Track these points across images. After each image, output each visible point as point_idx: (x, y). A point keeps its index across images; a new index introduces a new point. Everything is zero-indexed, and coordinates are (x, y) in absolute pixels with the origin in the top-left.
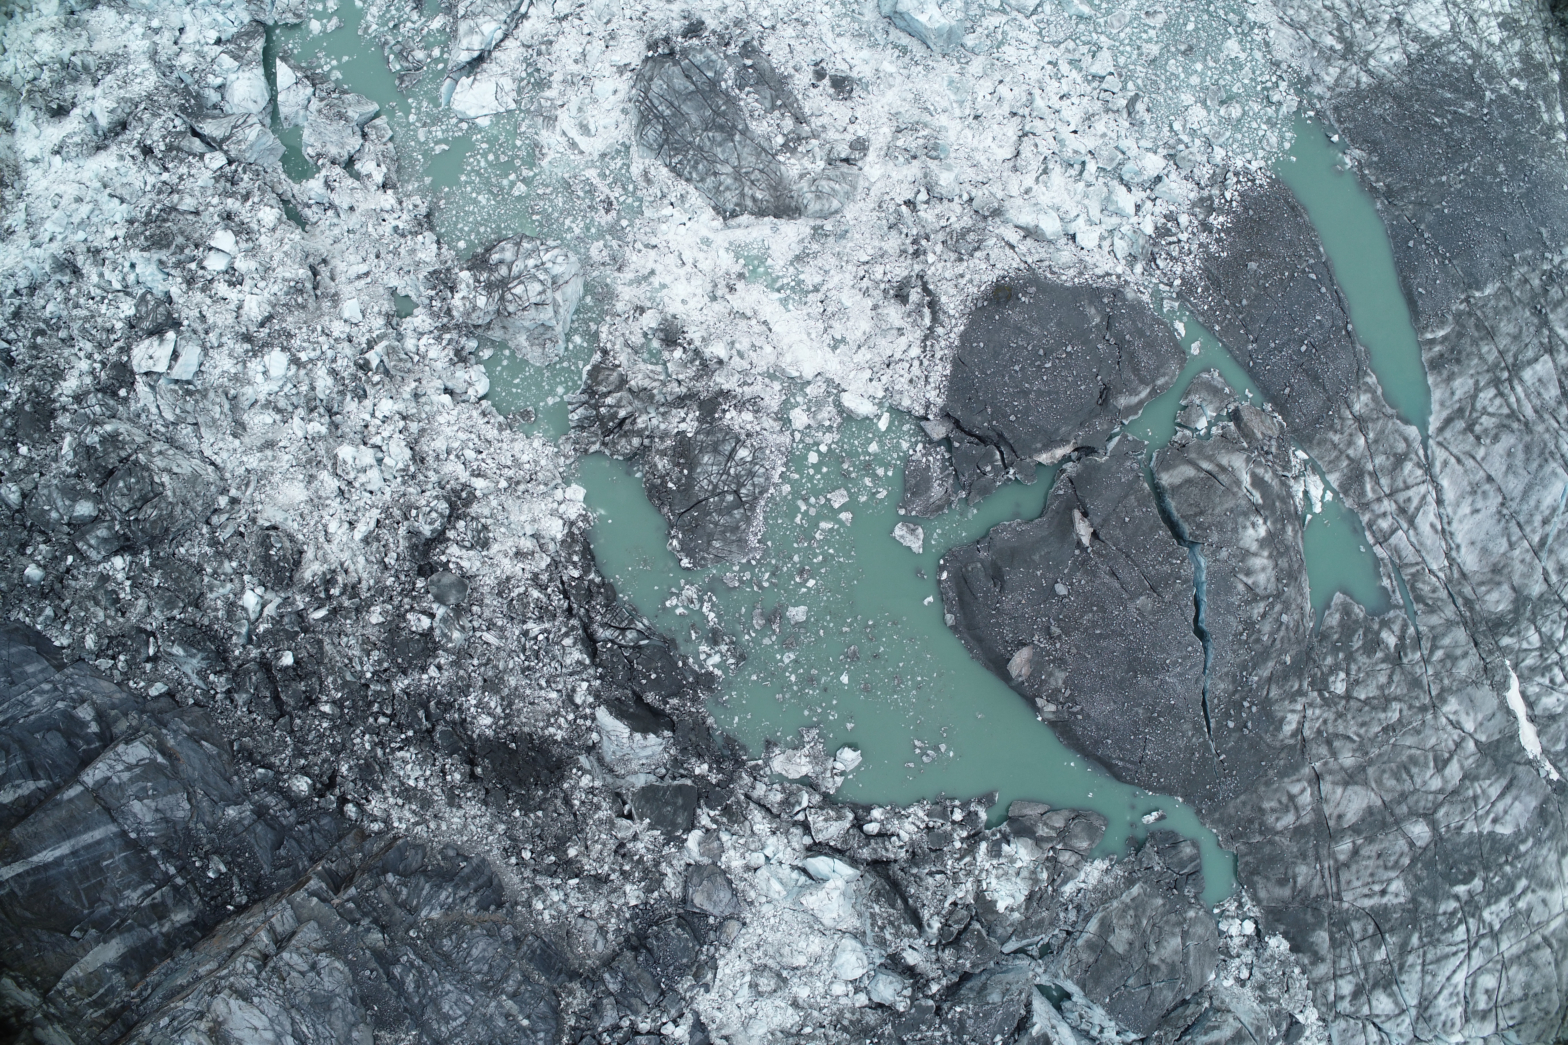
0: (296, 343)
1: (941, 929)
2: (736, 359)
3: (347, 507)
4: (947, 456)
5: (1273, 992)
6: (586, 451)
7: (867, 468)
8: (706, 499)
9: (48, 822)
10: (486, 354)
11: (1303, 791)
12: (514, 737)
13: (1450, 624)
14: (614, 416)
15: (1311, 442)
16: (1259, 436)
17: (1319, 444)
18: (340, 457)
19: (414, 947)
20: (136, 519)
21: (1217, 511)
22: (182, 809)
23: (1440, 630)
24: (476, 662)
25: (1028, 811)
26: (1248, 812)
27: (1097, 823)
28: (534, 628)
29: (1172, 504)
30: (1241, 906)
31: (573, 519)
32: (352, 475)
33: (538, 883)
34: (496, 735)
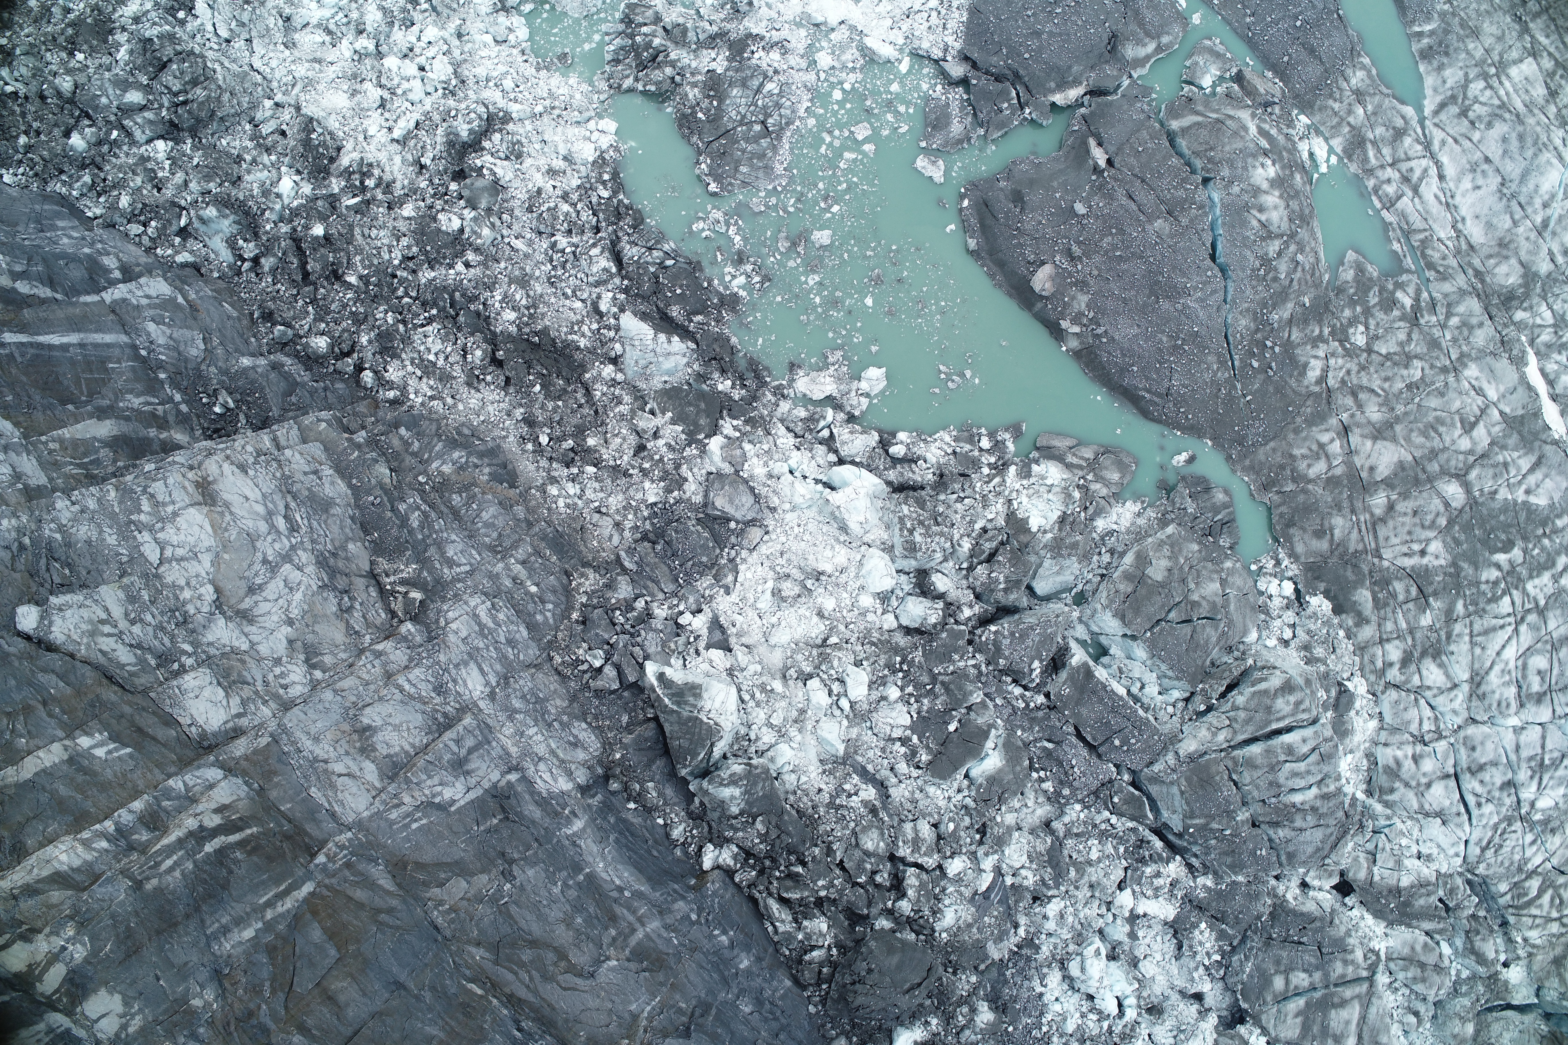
1: (972, 550)
2: (764, 9)
3: (387, 116)
4: (965, 97)
6: (620, 86)
7: (889, 105)
8: (734, 128)
9: (60, 314)
10: (528, 7)
11: (1332, 441)
12: (536, 334)
13: (1462, 293)
14: (648, 45)
15: (1312, 107)
16: (1262, 91)
17: (1320, 109)
18: (385, 65)
19: (422, 493)
20: (185, 103)
21: (1227, 148)
22: (196, 349)
23: (1454, 297)
24: (502, 265)
25: (1056, 443)
26: (1278, 459)
27: (1126, 460)
28: (562, 241)
29: (1183, 143)
30: (1278, 563)
31: (604, 147)
32: (396, 81)
33: (553, 473)
34: (520, 329)
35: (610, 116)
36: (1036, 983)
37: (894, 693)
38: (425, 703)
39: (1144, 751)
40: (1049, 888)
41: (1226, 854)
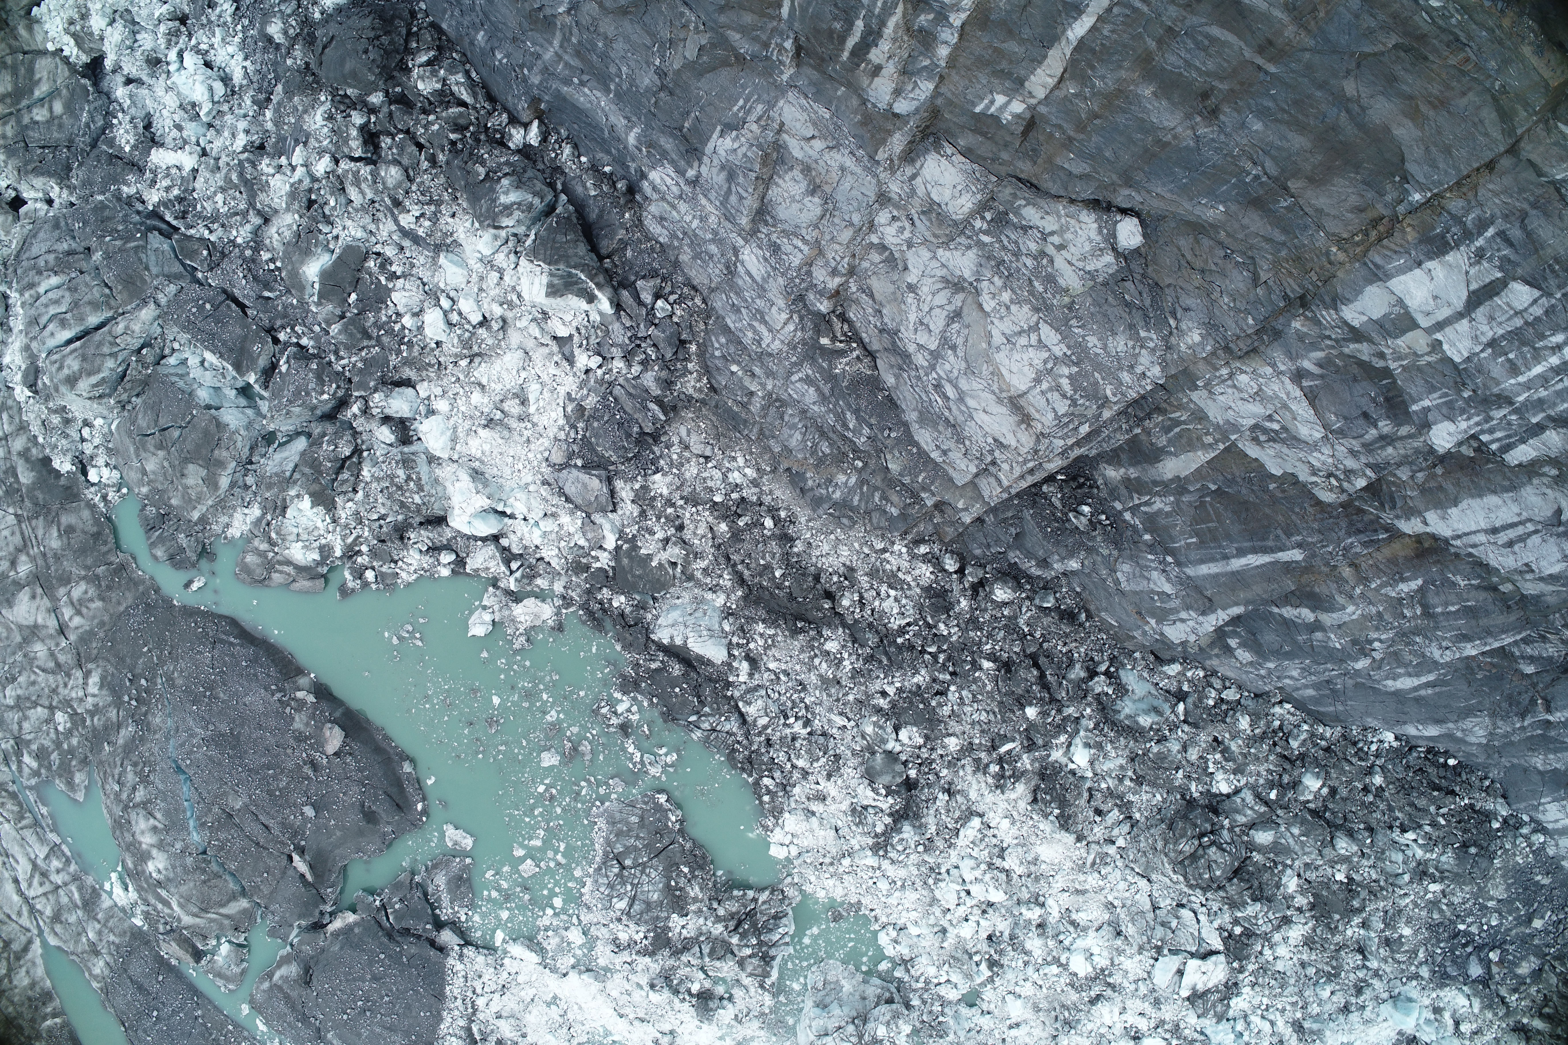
0: (1065, 979)
1: (360, 470)
2: (643, 983)
3: (994, 841)
4: (437, 912)
5: (56, 420)
6: (772, 893)
8: (651, 859)
9: (1257, 590)
10: (884, 966)
11: (71, 619)
12: (802, 630)
14: (744, 936)
15: (132, 934)
16: (176, 945)
17: (125, 933)
18: (1001, 893)
19: (855, 450)
20: (1202, 835)
21: (192, 884)
22: (1124, 571)
24: (851, 698)
25: (307, 584)
26: (114, 595)
27: (244, 576)
28: (799, 729)
29: (231, 885)
30: (104, 498)
31: (778, 830)
32: (988, 877)
33: (757, 490)
34: (820, 634)
35: (778, 862)
36: (251, 68)
37: (407, 321)
38: (783, 231)
39: (186, 302)
40: (248, 160)
41: (109, 219)
